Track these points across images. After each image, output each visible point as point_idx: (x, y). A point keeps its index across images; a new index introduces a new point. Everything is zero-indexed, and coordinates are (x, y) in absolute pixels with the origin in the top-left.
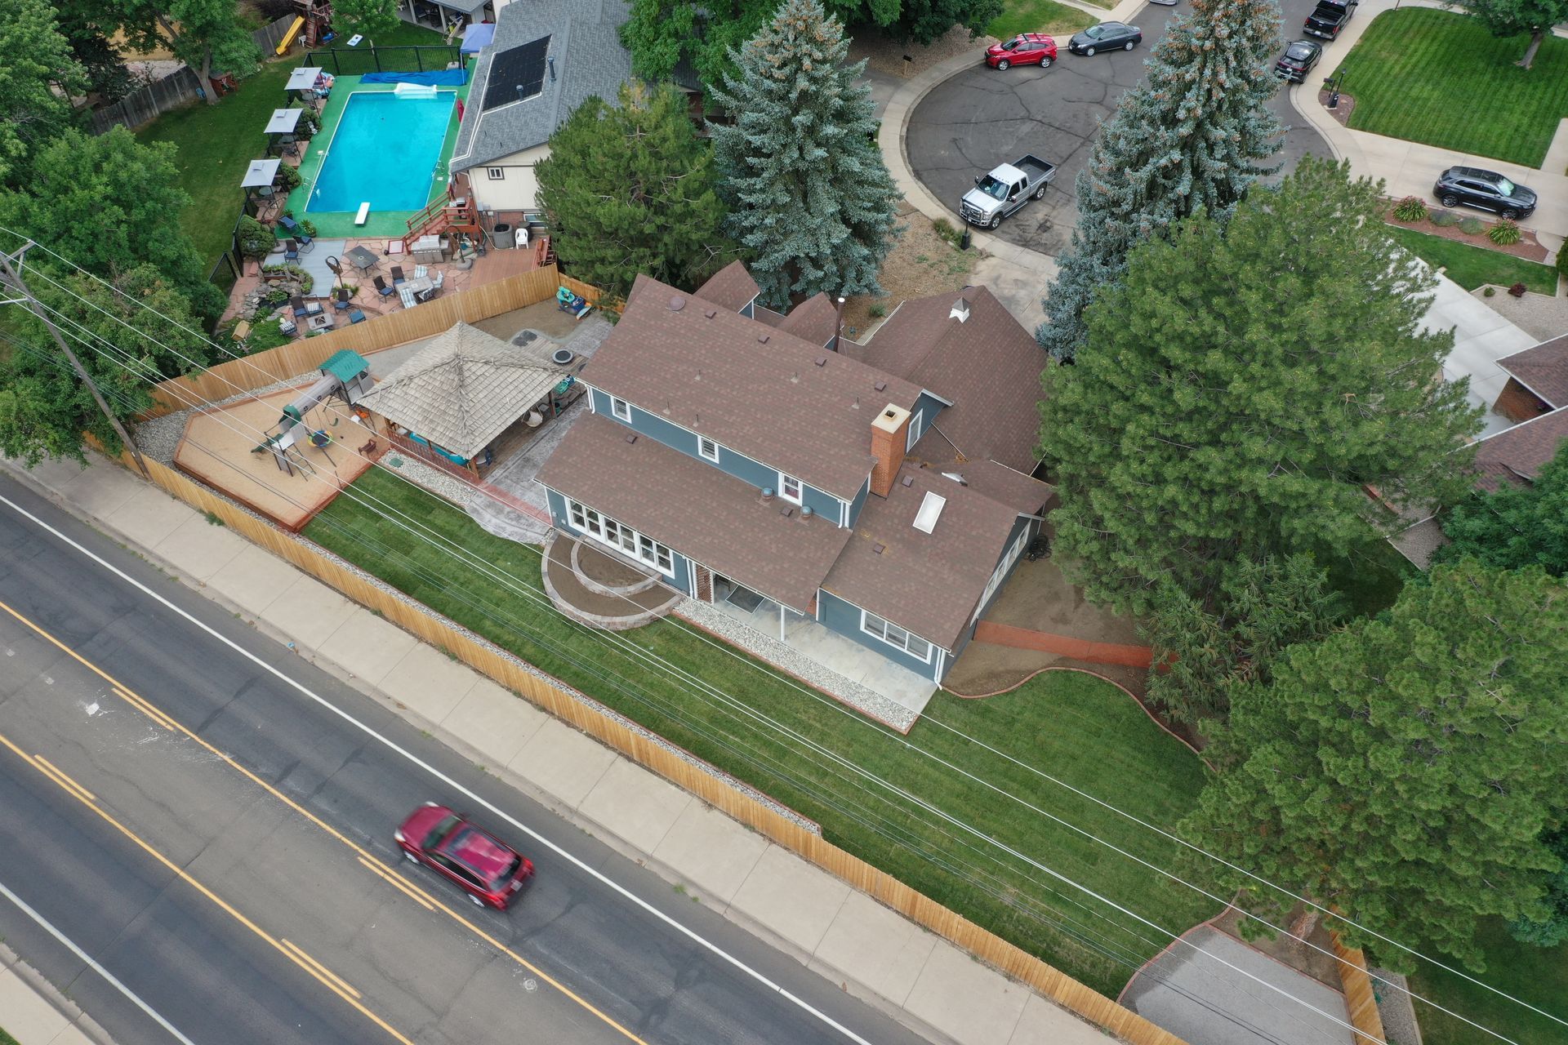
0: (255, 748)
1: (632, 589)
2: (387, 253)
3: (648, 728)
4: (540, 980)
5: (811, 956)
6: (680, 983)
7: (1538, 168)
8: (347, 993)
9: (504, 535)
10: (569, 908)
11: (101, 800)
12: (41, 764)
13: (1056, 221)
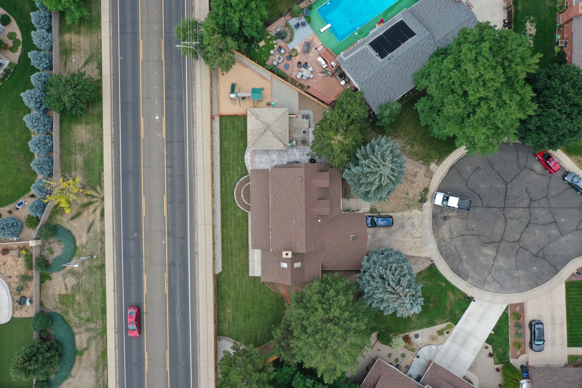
0: (170, 157)
1: (246, 203)
2: (316, 49)
3: (221, 226)
4: (165, 243)
5: (198, 283)
6: (180, 265)
7: (568, 346)
8: (144, 214)
9: (246, 162)
10: (179, 238)
11: (144, 139)
12: (142, 120)
13: (450, 220)
